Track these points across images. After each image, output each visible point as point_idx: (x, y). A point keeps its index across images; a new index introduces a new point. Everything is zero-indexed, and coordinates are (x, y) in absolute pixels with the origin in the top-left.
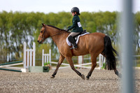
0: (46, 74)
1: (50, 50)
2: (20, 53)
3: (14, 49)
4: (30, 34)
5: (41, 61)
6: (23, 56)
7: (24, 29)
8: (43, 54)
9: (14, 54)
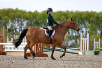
0: (96, 56)
1: (100, 39)
2: (78, 40)
3: (74, 37)
4: (85, 27)
5: (93, 47)
6: (80, 43)
7: (81, 23)
8: (94, 42)
9: (73, 41)
